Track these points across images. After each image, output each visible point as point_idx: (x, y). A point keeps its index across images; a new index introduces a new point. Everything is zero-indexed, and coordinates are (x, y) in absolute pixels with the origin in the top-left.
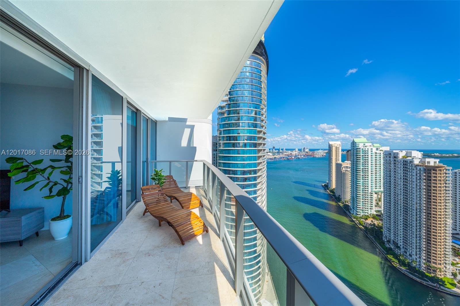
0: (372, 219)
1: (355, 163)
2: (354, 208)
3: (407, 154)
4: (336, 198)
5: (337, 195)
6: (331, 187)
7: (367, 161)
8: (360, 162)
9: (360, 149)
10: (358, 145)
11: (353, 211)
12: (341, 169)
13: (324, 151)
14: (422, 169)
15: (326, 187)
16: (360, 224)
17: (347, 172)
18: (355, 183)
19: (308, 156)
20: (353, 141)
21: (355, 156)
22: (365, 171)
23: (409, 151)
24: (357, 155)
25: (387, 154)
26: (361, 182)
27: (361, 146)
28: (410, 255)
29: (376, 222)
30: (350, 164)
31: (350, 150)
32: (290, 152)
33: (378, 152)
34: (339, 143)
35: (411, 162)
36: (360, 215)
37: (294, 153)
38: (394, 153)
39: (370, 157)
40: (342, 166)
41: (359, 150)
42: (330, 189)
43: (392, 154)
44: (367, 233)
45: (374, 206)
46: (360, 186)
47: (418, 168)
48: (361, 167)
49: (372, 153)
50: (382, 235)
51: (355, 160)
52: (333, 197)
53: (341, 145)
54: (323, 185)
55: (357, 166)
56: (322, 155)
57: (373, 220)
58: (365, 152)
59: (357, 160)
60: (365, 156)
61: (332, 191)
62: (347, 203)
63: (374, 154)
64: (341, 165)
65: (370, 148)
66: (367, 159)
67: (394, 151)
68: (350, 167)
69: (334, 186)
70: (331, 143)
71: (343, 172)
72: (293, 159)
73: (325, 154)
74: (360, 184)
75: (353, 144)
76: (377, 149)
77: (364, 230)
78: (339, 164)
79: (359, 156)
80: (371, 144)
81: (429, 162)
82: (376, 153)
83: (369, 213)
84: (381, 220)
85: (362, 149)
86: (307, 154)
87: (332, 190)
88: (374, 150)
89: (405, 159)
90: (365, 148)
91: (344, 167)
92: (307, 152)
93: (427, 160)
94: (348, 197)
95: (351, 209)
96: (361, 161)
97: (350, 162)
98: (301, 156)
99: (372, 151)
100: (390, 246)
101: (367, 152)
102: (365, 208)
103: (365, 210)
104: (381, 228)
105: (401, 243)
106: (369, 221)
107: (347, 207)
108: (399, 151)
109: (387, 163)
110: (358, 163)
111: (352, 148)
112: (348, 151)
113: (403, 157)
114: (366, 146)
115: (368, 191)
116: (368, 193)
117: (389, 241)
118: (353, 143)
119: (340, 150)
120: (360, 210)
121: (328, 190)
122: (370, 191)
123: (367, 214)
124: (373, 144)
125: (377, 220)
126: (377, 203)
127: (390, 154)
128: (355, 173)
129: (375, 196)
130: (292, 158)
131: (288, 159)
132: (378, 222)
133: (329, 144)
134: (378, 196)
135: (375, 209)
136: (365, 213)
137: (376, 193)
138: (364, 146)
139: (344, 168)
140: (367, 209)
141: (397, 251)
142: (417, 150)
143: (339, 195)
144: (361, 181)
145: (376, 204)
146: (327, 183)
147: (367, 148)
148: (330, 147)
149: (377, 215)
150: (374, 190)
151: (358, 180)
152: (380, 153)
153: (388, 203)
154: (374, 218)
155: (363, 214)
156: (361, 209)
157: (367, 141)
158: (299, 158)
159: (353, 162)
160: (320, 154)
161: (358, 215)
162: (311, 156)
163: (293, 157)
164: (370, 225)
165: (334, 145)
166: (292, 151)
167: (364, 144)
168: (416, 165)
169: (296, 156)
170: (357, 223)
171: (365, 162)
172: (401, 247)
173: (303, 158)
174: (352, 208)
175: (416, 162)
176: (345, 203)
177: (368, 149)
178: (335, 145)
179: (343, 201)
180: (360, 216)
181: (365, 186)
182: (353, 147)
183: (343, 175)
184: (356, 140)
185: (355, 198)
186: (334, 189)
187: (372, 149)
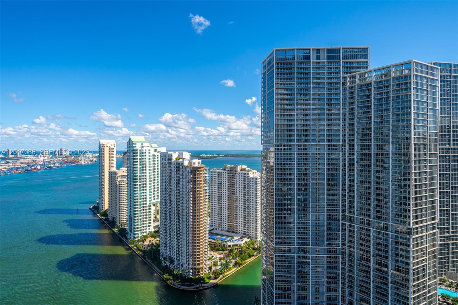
0: (150, 239)
1: (132, 169)
2: (131, 231)
3: (179, 155)
4: (109, 223)
5: (110, 218)
6: (103, 209)
7: (144, 166)
8: (137, 167)
9: (137, 150)
10: (135, 145)
11: (131, 235)
12: (116, 179)
13: (94, 155)
14: (190, 171)
15: (96, 209)
16: (138, 249)
17: (123, 183)
18: (132, 197)
19: (67, 162)
20: (130, 140)
21: (132, 160)
22: (143, 179)
23: (181, 152)
24: (134, 159)
25: (163, 156)
26: (139, 195)
27: (138, 146)
28: (182, 266)
29: (154, 241)
30: (127, 172)
31: (126, 153)
32: (32, 157)
33: (156, 154)
34: (113, 142)
35: (183, 164)
36: (138, 237)
37: (41, 159)
38: (169, 155)
39: (147, 160)
40: (118, 176)
41: (136, 152)
42: (101, 212)
43: (167, 156)
44: (145, 258)
45: (152, 221)
46: (138, 199)
47: (187, 169)
48: (139, 175)
49: (149, 156)
50: (159, 254)
51: (132, 166)
52: (106, 222)
53: (115, 146)
54: (91, 207)
55: (135, 173)
56: (91, 161)
57: (152, 239)
58: (143, 154)
59: (134, 165)
60: (143, 159)
61: (105, 214)
62: (123, 227)
63: (152, 157)
64: (115, 173)
65: (147, 149)
66: (144, 163)
67: (169, 153)
68: (126, 176)
69: (107, 206)
70: (102, 141)
71: (118, 183)
72: (39, 170)
73: (95, 160)
74: (137, 196)
75: (130, 144)
76: (155, 150)
77: (142, 256)
78: (113, 172)
79: (136, 160)
80: (148, 144)
81: (194, 163)
82: (154, 155)
83: (148, 232)
84: (159, 236)
85: (140, 150)
86: (66, 161)
87: (105, 212)
88: (152, 152)
89: (178, 161)
90: (142, 149)
91: (119, 176)
92: (66, 157)
93: (194, 161)
94: (124, 217)
95: (128, 233)
96: (139, 166)
97: (126, 169)
98: (54, 163)
99: (149, 153)
100: (166, 263)
101: (144, 154)
102: (143, 227)
103: (143, 230)
104: (159, 246)
105: (175, 257)
106: (147, 243)
107: (123, 232)
108: (173, 152)
109: (163, 166)
110: (135, 169)
111: (128, 149)
112: (125, 153)
113: (176, 159)
114: (143, 147)
115: (146, 204)
116: (146, 207)
117: (165, 259)
118: (130, 142)
119: (115, 153)
120: (138, 231)
121: (98, 213)
122: (148, 204)
123: (145, 234)
124: (150, 144)
125: (155, 238)
126: (156, 217)
127: (165, 156)
128: (132, 183)
129: (153, 208)
130: (37, 169)
131: (28, 171)
132: (155, 240)
133: (99, 143)
134: (156, 208)
135: (153, 224)
136: (144, 233)
137: (154, 205)
138: (142, 146)
139: (119, 178)
140: (145, 228)
141: (172, 267)
142: (187, 151)
143: (114, 218)
144: (139, 192)
145: (154, 219)
146: (98, 203)
147: (144, 149)
148: (101, 147)
149: (155, 232)
150: (153, 201)
151: (135, 192)
152: (158, 155)
153: (164, 213)
154: (152, 236)
155: (141, 235)
156: (139, 229)
157: (145, 141)
158: (50, 168)
159: (129, 168)
160: (88, 159)
161: (135, 238)
162: (73, 163)
163: (39, 167)
164: (149, 246)
165: (106, 146)
166: (37, 156)
167: (142, 144)
168: (186, 167)
169: (44, 164)
170: (135, 249)
171: (143, 167)
172: (175, 260)
173: (58, 167)
174: (129, 231)
175: (186, 163)
176: (121, 227)
177: (146, 150)
178: (108, 145)
179: (118, 225)
180: (137, 239)
181: (143, 199)
182: (130, 147)
183: (118, 187)
184: (133, 139)
185: (132, 217)
186: (106, 210)
187: (149, 150)
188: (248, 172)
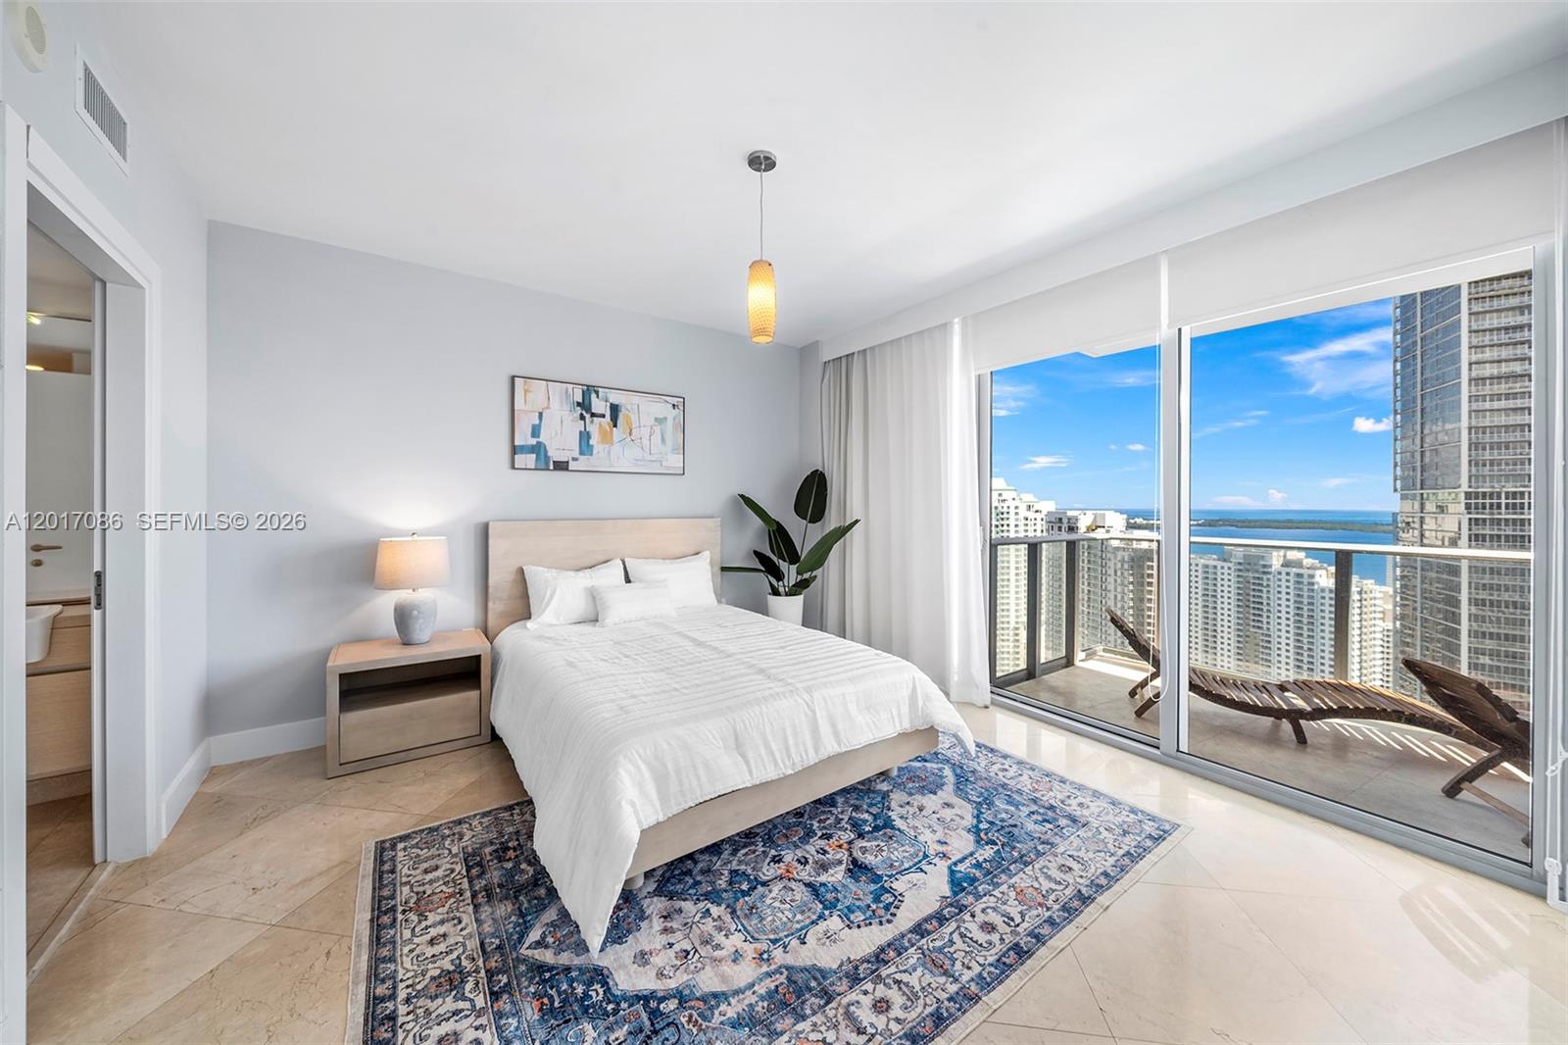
25: (1054, 520)
33: (1031, 515)
43: (1065, 521)
49: (1017, 520)
58: (1002, 515)
60: (1002, 526)
63: (1023, 522)
65: (1012, 504)
76: (1029, 508)
80: (1014, 494)
81: (1138, 541)
82: (1027, 519)
88: (1023, 512)
89: (1092, 534)
90: (1002, 504)
93: (1137, 534)
99: (1017, 514)
101: (1005, 516)
108: (1080, 512)
113: (1089, 528)
114: (1003, 501)
115: (1008, 622)
116: (1008, 628)
124: (1019, 495)
127: (1060, 521)
138: (1001, 498)
147: (1005, 505)
152: (1036, 519)
157: (1006, 487)
167: (1000, 495)
177: (1008, 507)
187: (1017, 507)
188: (1311, 572)
